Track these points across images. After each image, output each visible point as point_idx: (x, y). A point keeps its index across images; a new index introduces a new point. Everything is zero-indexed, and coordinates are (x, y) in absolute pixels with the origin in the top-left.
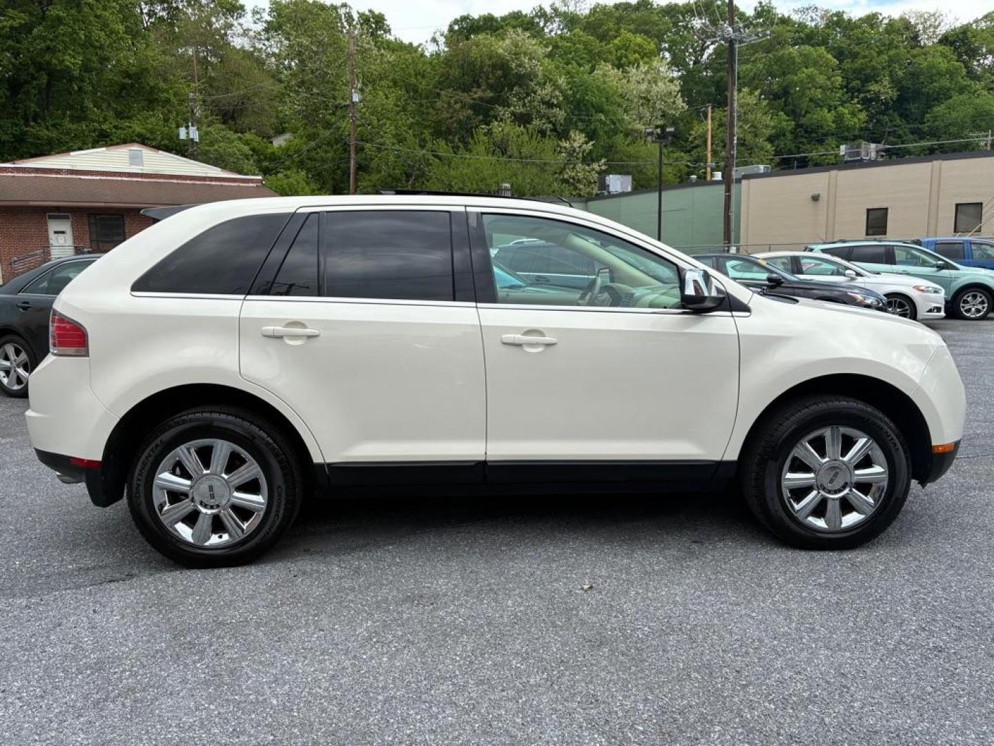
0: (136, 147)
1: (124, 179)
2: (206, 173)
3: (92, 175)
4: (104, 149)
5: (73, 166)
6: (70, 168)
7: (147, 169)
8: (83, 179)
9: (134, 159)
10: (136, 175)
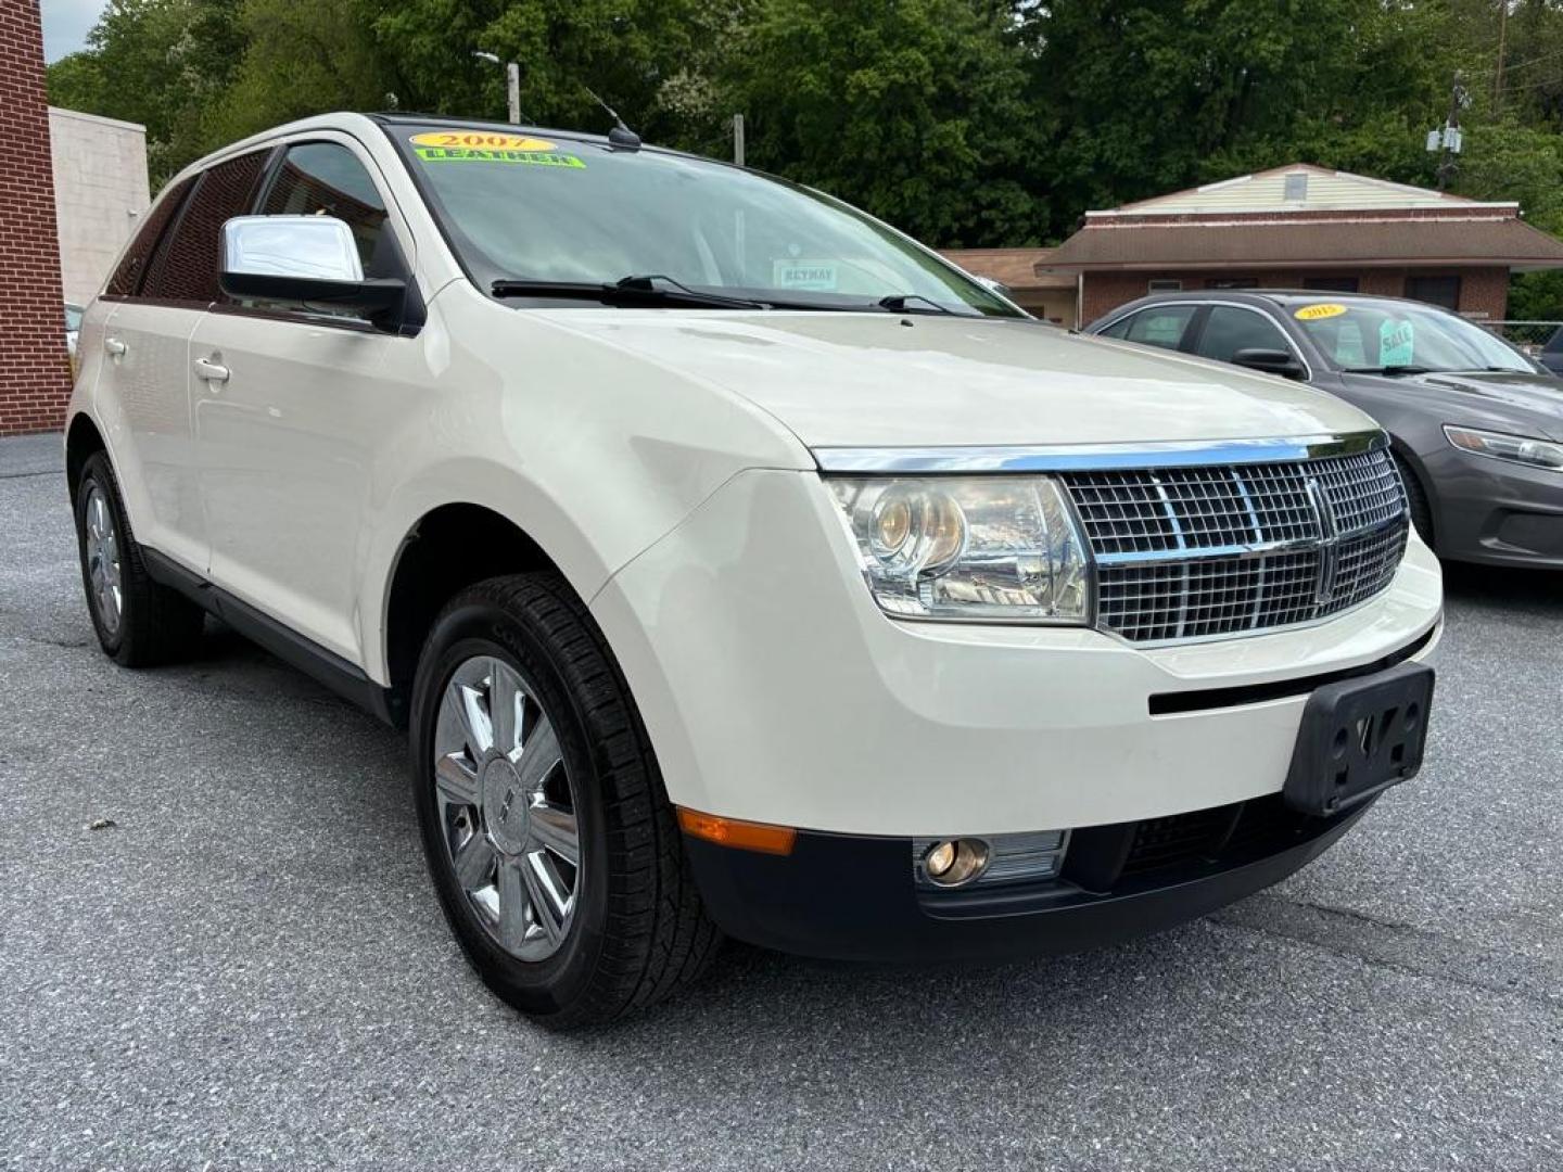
0: (1299, 170)
1: (1271, 222)
2: (1411, 203)
3: (1222, 220)
4: (1249, 177)
5: (1196, 208)
6: (1193, 211)
7: (1309, 204)
8: (1209, 228)
9: (1293, 189)
10: (1291, 215)
